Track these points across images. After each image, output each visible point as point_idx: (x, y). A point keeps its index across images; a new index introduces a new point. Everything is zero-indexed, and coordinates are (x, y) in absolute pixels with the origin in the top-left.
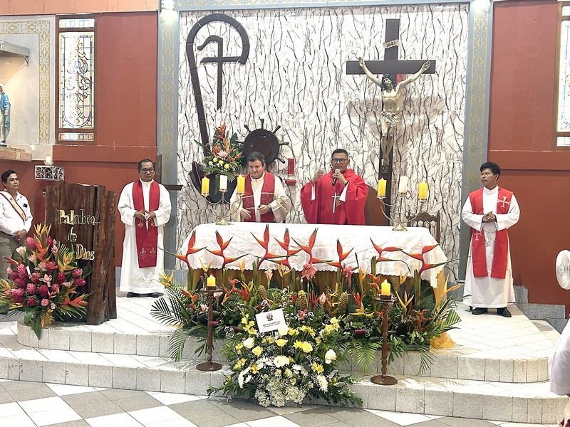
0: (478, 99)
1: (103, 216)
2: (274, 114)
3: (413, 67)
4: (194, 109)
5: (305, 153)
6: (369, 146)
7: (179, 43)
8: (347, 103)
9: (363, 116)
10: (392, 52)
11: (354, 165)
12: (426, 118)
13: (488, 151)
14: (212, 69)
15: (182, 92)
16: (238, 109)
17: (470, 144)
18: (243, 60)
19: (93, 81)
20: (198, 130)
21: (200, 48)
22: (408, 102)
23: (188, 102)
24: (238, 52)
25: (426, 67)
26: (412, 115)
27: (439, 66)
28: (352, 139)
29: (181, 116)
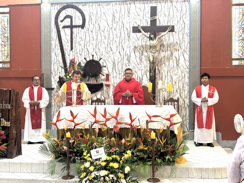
0: (195, 44)
1: (14, 104)
2: (98, 52)
3: (164, 29)
4: (59, 51)
5: (114, 71)
6: (145, 67)
7: (51, 19)
8: (133, 47)
9: (141, 53)
10: (154, 22)
11: (138, 76)
12: (171, 53)
13: (200, 68)
14: (68, 31)
15: (53, 43)
16: (81, 50)
17: (192, 65)
18: (83, 26)
19: (9, 38)
20: (61, 61)
21: (62, 21)
22: (162, 45)
23: (56, 47)
24: (80, 23)
25: (170, 29)
26: (164, 52)
27: (176, 28)
28: (136, 64)
29: (53, 54)
